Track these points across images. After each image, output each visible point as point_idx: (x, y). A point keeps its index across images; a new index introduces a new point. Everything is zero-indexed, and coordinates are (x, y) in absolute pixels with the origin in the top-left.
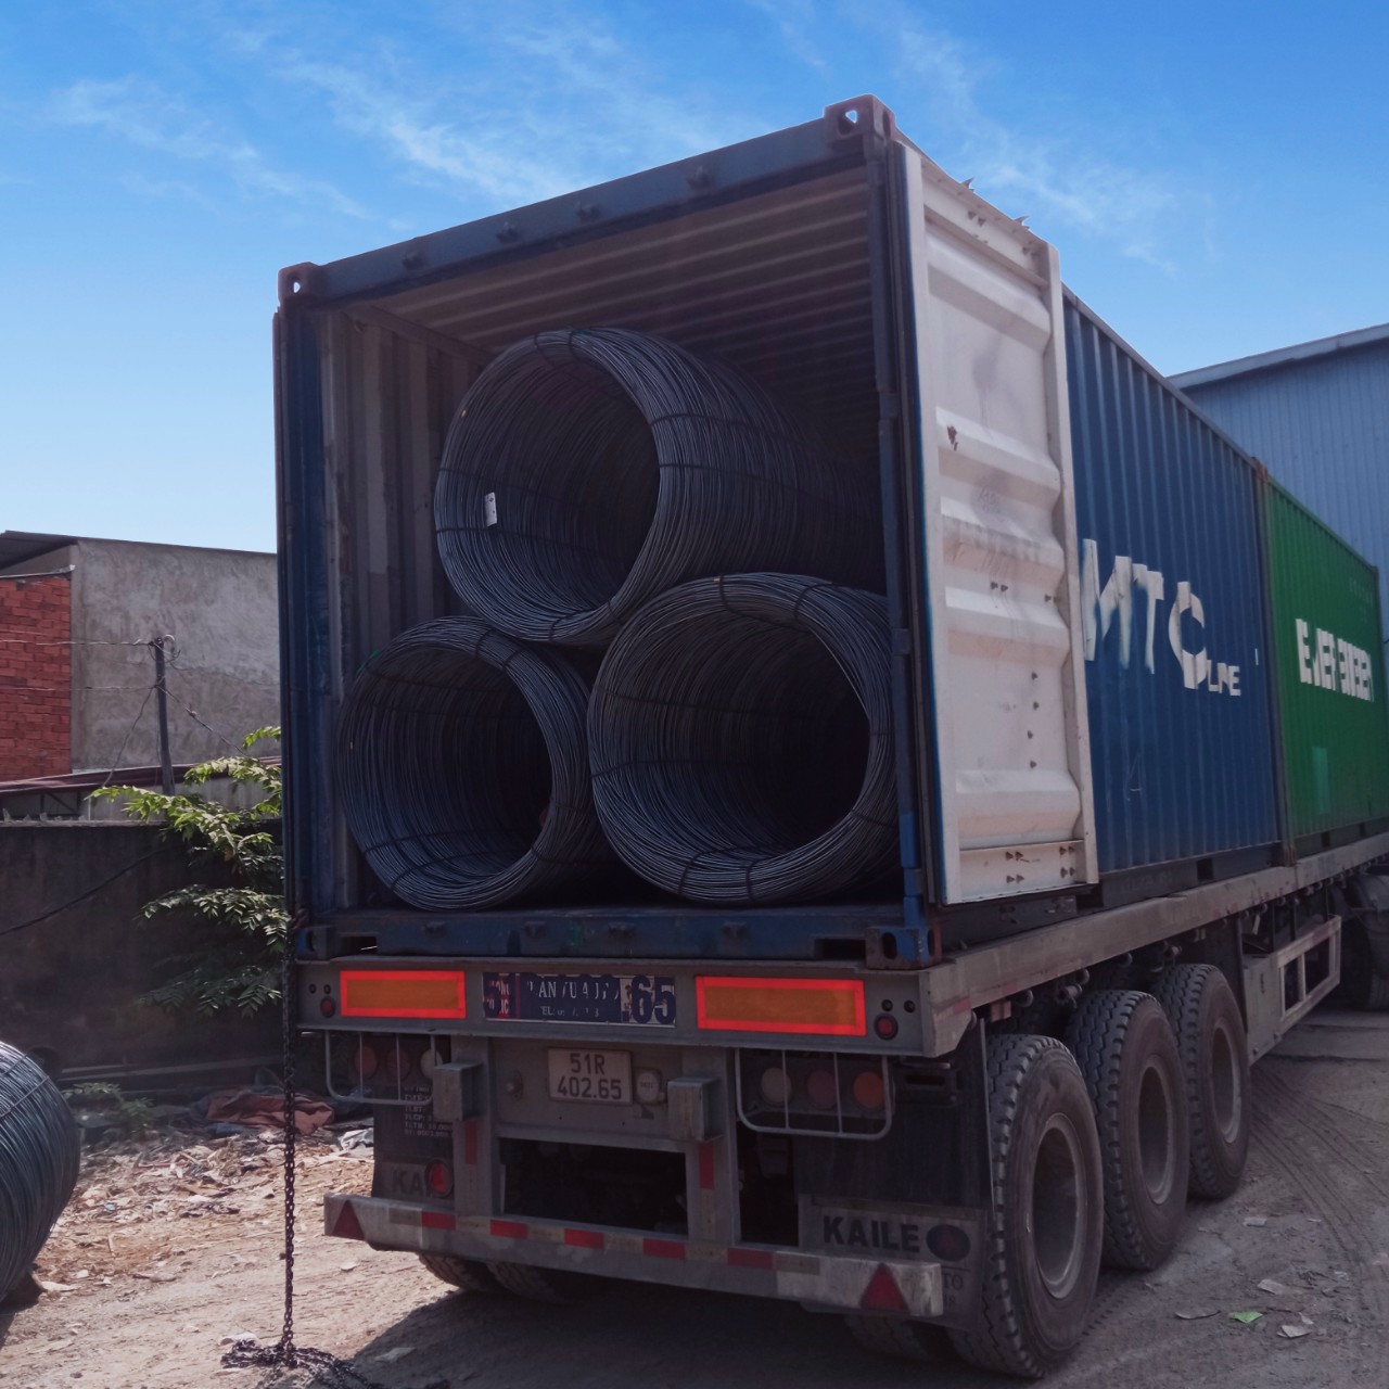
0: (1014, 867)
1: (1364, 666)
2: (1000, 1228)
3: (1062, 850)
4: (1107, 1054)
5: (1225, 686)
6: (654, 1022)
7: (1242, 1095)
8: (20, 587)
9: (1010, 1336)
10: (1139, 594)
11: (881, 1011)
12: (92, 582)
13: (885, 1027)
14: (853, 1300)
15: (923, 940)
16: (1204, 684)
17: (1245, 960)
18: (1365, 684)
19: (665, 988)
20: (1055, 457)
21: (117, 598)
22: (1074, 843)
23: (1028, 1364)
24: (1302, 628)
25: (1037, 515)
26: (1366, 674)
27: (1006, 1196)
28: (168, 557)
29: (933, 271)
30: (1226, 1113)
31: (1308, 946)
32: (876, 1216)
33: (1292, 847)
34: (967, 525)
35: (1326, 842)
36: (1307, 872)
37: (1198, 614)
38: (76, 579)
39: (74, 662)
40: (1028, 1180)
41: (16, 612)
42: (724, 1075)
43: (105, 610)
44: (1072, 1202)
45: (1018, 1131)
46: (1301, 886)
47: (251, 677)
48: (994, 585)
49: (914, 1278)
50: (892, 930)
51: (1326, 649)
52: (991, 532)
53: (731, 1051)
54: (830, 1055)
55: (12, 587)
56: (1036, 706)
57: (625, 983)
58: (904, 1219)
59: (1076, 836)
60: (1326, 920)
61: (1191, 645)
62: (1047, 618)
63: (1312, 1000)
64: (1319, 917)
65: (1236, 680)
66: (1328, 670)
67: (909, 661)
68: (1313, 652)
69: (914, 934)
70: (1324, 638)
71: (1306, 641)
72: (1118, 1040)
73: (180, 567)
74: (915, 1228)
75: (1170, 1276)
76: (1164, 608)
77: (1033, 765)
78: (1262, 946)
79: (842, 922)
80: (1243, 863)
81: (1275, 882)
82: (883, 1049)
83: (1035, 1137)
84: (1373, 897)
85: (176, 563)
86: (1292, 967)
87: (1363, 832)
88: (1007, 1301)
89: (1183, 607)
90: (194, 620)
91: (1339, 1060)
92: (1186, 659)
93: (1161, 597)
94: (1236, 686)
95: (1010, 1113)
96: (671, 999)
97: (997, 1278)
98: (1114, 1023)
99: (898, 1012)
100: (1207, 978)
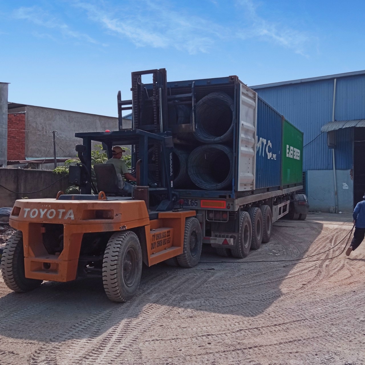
0: (245, 187)
1: (299, 153)
2: (240, 236)
3: (251, 185)
4: (253, 216)
5: (274, 158)
6: (194, 206)
7: (271, 227)
8: (15, 115)
9: (240, 251)
10: (263, 143)
11: (228, 205)
12: (30, 116)
13: (228, 207)
14: (221, 243)
15: (234, 196)
16: (271, 158)
17: (273, 206)
18: (299, 156)
19: (196, 201)
20: (254, 126)
21: (35, 119)
22: (252, 184)
23: (242, 255)
24: (288, 146)
25: (252, 135)
26: (299, 155)
27: (241, 232)
28: (45, 110)
29: (242, 101)
30: (268, 229)
31: (283, 205)
32: (223, 234)
33: (282, 187)
34: (244, 138)
35: (288, 186)
36: (284, 192)
37: (271, 146)
38: (26, 114)
39: (26, 134)
40: (244, 230)
41: (14, 121)
42: (204, 214)
43: (32, 122)
44: (248, 236)
45: (243, 223)
46: (283, 194)
47: (62, 138)
48: (246, 146)
49: (230, 241)
50: (230, 194)
51: (292, 150)
52: (246, 138)
53: (206, 210)
54: (220, 211)
55: (13, 116)
56: (249, 163)
57: (190, 200)
58: (227, 234)
59: (253, 183)
60: (287, 201)
61: (269, 152)
62: (251, 150)
63: (283, 214)
64: (286, 200)
65: (276, 157)
66: (292, 154)
67: (235, 157)
68: (289, 151)
69: (233, 195)
70: (292, 148)
71: (288, 149)
72: (254, 214)
73: (48, 113)
74: (228, 236)
75: (259, 250)
76: (266, 145)
77: (248, 172)
78: (276, 203)
79: (223, 193)
80: (274, 189)
81: (279, 193)
82: (228, 210)
83: (245, 225)
84: (296, 198)
85: (47, 112)
86: (280, 208)
87: (295, 185)
88: (240, 246)
89: (269, 145)
90: (50, 125)
91: (287, 227)
92: (268, 154)
93: (266, 144)
94: (275, 158)
95: (242, 221)
96: (197, 203)
97: (239, 243)
98: (254, 212)
99: (230, 205)
100: (267, 207)
